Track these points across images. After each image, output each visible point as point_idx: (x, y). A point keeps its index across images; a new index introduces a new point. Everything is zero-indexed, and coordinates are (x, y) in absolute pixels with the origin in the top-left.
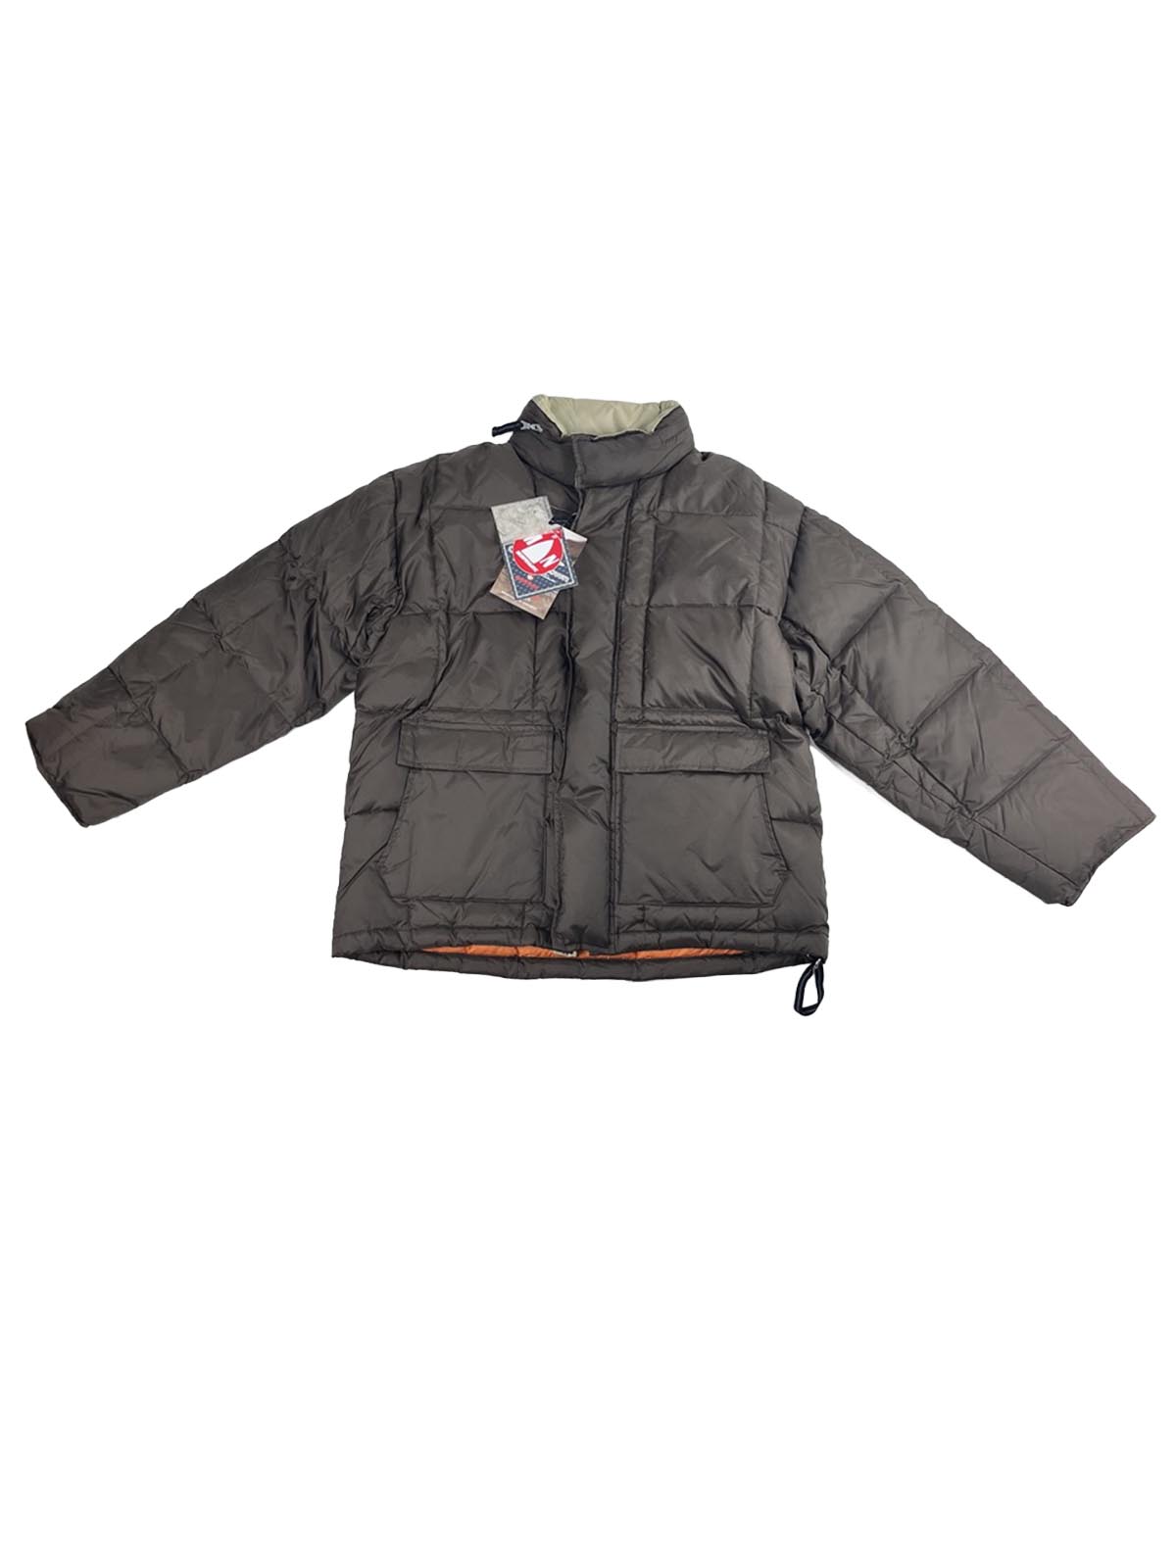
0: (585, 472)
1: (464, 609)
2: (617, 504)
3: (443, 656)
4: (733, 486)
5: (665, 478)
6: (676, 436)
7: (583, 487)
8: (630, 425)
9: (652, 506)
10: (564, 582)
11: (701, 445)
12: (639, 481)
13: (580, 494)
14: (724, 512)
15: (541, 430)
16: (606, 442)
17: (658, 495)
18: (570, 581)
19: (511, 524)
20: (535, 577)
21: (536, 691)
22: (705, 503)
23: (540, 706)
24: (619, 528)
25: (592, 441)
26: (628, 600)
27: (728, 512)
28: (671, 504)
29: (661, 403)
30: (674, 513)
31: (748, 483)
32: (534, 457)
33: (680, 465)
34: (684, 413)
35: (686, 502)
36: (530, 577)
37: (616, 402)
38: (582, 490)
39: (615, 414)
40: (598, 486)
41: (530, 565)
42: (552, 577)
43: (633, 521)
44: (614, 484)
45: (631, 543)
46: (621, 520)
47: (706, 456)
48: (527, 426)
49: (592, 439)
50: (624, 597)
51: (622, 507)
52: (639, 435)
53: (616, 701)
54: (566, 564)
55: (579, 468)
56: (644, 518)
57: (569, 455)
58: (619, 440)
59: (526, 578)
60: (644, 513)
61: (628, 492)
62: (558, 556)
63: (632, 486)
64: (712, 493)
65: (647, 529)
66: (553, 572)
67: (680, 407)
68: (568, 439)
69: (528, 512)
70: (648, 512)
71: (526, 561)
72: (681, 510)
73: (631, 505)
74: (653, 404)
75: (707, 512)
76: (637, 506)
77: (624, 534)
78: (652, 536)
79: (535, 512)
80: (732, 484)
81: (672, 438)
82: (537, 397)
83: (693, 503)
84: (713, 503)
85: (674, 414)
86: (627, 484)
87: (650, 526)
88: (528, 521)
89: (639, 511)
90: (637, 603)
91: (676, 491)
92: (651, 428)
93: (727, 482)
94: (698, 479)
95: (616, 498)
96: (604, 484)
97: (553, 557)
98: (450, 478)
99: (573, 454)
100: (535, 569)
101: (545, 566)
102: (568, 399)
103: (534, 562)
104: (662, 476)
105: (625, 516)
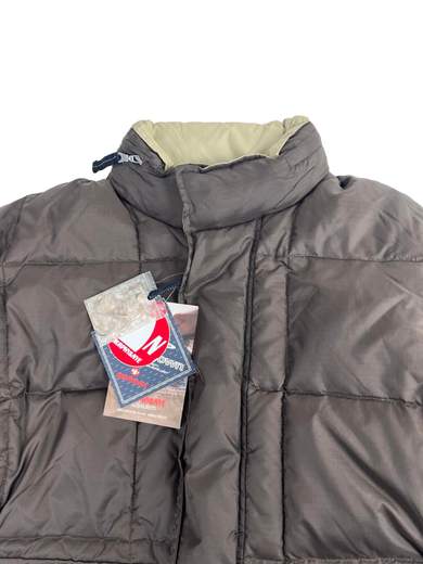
0: (195, 211)
1: (49, 388)
2: (237, 249)
3: (14, 459)
4: (391, 221)
5: (295, 214)
6: (307, 158)
7: (194, 229)
8: (248, 150)
9: (281, 250)
10: (179, 372)
11: (337, 169)
12: (263, 217)
13: (190, 240)
14: (380, 256)
15: (141, 162)
16: (219, 173)
17: (289, 233)
18: (186, 368)
19: (110, 318)
20: (141, 372)
21: (135, 509)
22: (353, 243)
23: (140, 532)
24: (240, 280)
25: (200, 172)
26: (256, 382)
27: (386, 255)
28: (307, 246)
29: (285, 121)
30: (312, 258)
31: (409, 215)
32: (134, 195)
33: (315, 194)
34: (314, 130)
35: (327, 243)
36: (135, 372)
37: (231, 124)
38: (192, 234)
39: (231, 140)
40: (211, 228)
41: (130, 354)
42: (162, 366)
43: (257, 271)
44: (233, 224)
45: (255, 300)
46: (242, 268)
47: (345, 182)
48: (125, 158)
49: (202, 170)
50: (249, 379)
51: (243, 253)
52: (260, 161)
53: (244, 549)
54: (177, 347)
55: (187, 207)
56: (271, 265)
57: (174, 191)
58: (235, 168)
59: (130, 373)
60: (271, 259)
61: (249, 233)
62: (165, 337)
63: (254, 224)
64: (361, 229)
65: (275, 282)
66: (162, 359)
67: (308, 125)
68: (172, 172)
69: (129, 299)
70: (276, 257)
71: (125, 349)
72: (320, 254)
73: (254, 250)
74: (276, 123)
75: (357, 256)
76: (261, 250)
77: (248, 287)
78: (283, 291)
79: (137, 296)
80: (387, 217)
81: (303, 161)
82: (138, 124)
83: (336, 245)
84: (363, 243)
85: (302, 131)
86: (248, 223)
87: (280, 277)
88: (130, 310)
89: (266, 257)
90: (268, 384)
91: (312, 229)
92: (274, 152)
93: (381, 216)
94: (341, 214)
95: (235, 241)
96: (219, 225)
97: (159, 338)
98: (29, 227)
99: (178, 189)
100: (138, 360)
101: (150, 352)
102: (173, 123)
103: (135, 349)
104: (292, 209)
105: (247, 265)
